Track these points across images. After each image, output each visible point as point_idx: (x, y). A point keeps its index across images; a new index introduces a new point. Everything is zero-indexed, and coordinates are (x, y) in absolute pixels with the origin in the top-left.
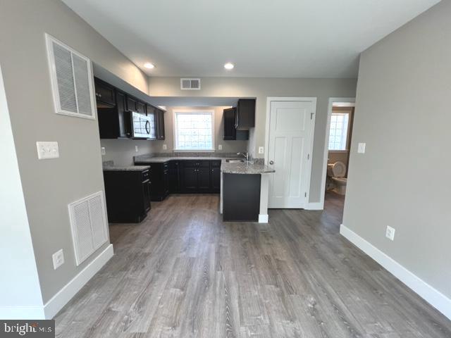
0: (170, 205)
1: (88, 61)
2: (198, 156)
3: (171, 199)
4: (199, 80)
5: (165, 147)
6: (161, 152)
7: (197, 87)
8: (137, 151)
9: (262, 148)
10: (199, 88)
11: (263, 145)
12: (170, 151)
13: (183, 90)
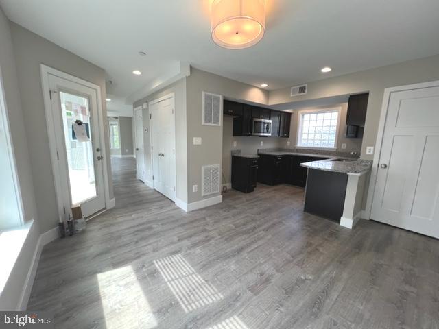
0: (275, 190)
1: (221, 96)
2: (317, 154)
3: (281, 186)
4: (306, 85)
5: (289, 143)
6: (285, 147)
7: (304, 92)
8: (262, 145)
9: (372, 148)
10: (306, 93)
11: (374, 145)
12: (292, 147)
13: (293, 97)
